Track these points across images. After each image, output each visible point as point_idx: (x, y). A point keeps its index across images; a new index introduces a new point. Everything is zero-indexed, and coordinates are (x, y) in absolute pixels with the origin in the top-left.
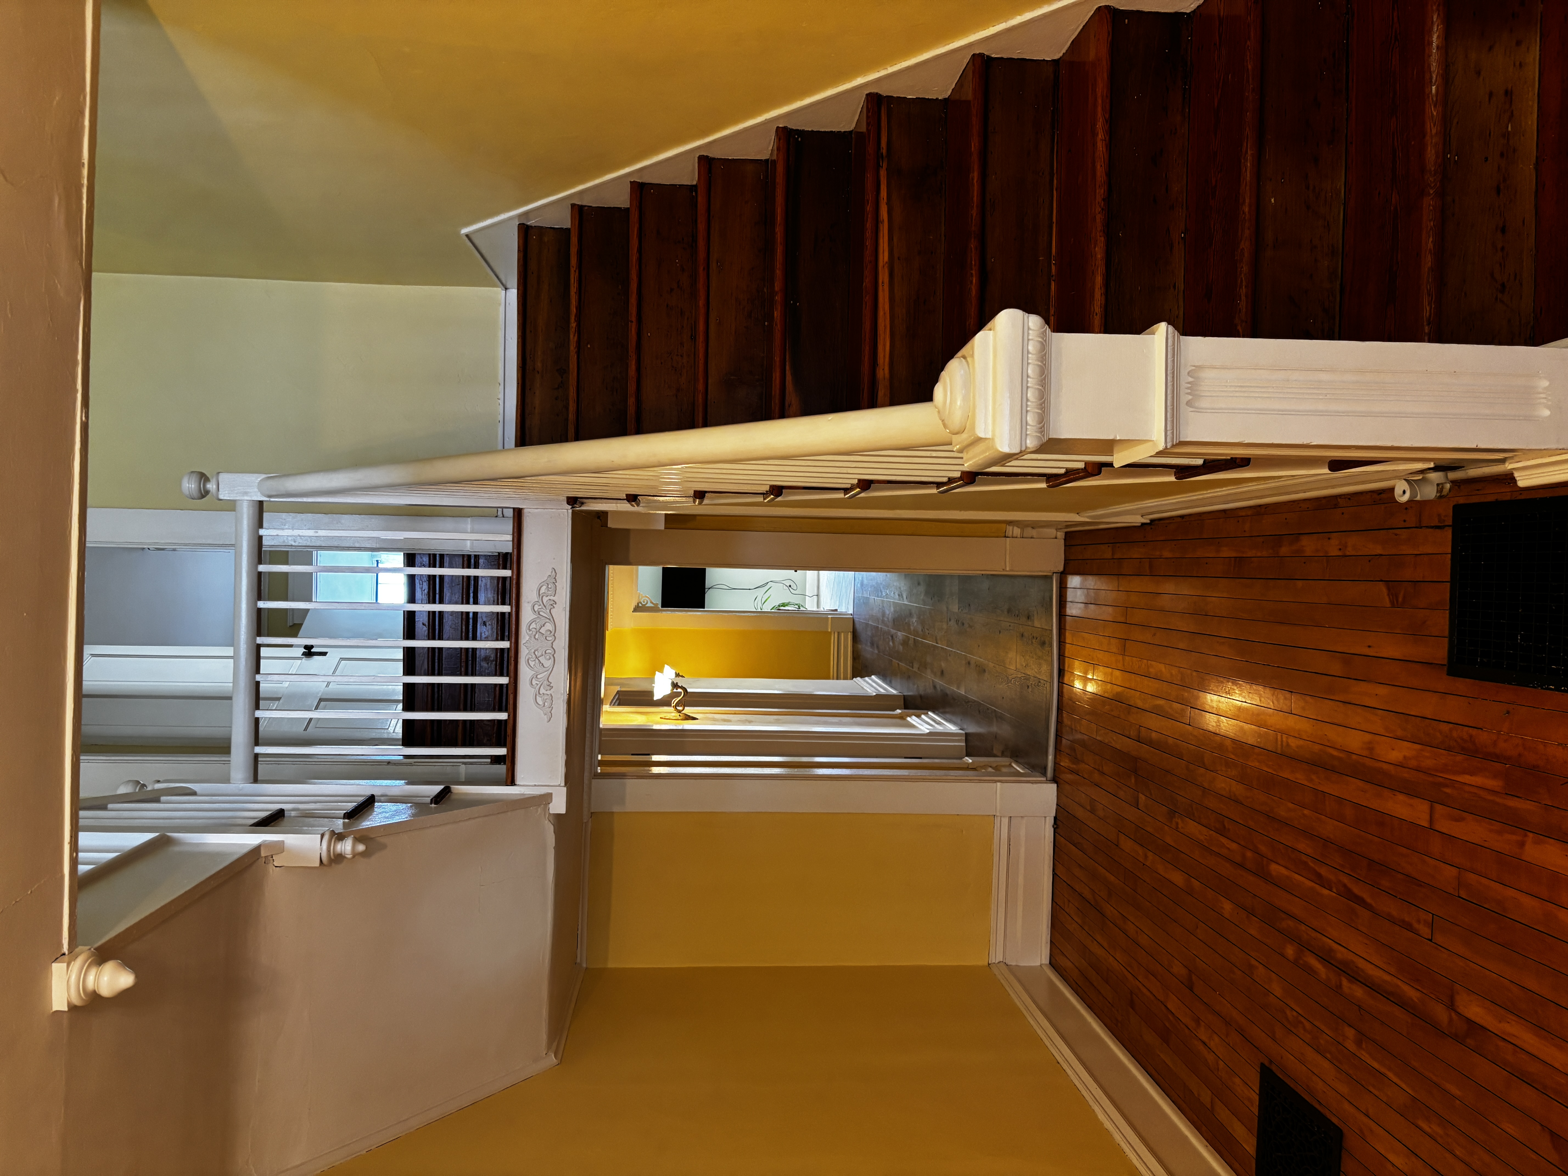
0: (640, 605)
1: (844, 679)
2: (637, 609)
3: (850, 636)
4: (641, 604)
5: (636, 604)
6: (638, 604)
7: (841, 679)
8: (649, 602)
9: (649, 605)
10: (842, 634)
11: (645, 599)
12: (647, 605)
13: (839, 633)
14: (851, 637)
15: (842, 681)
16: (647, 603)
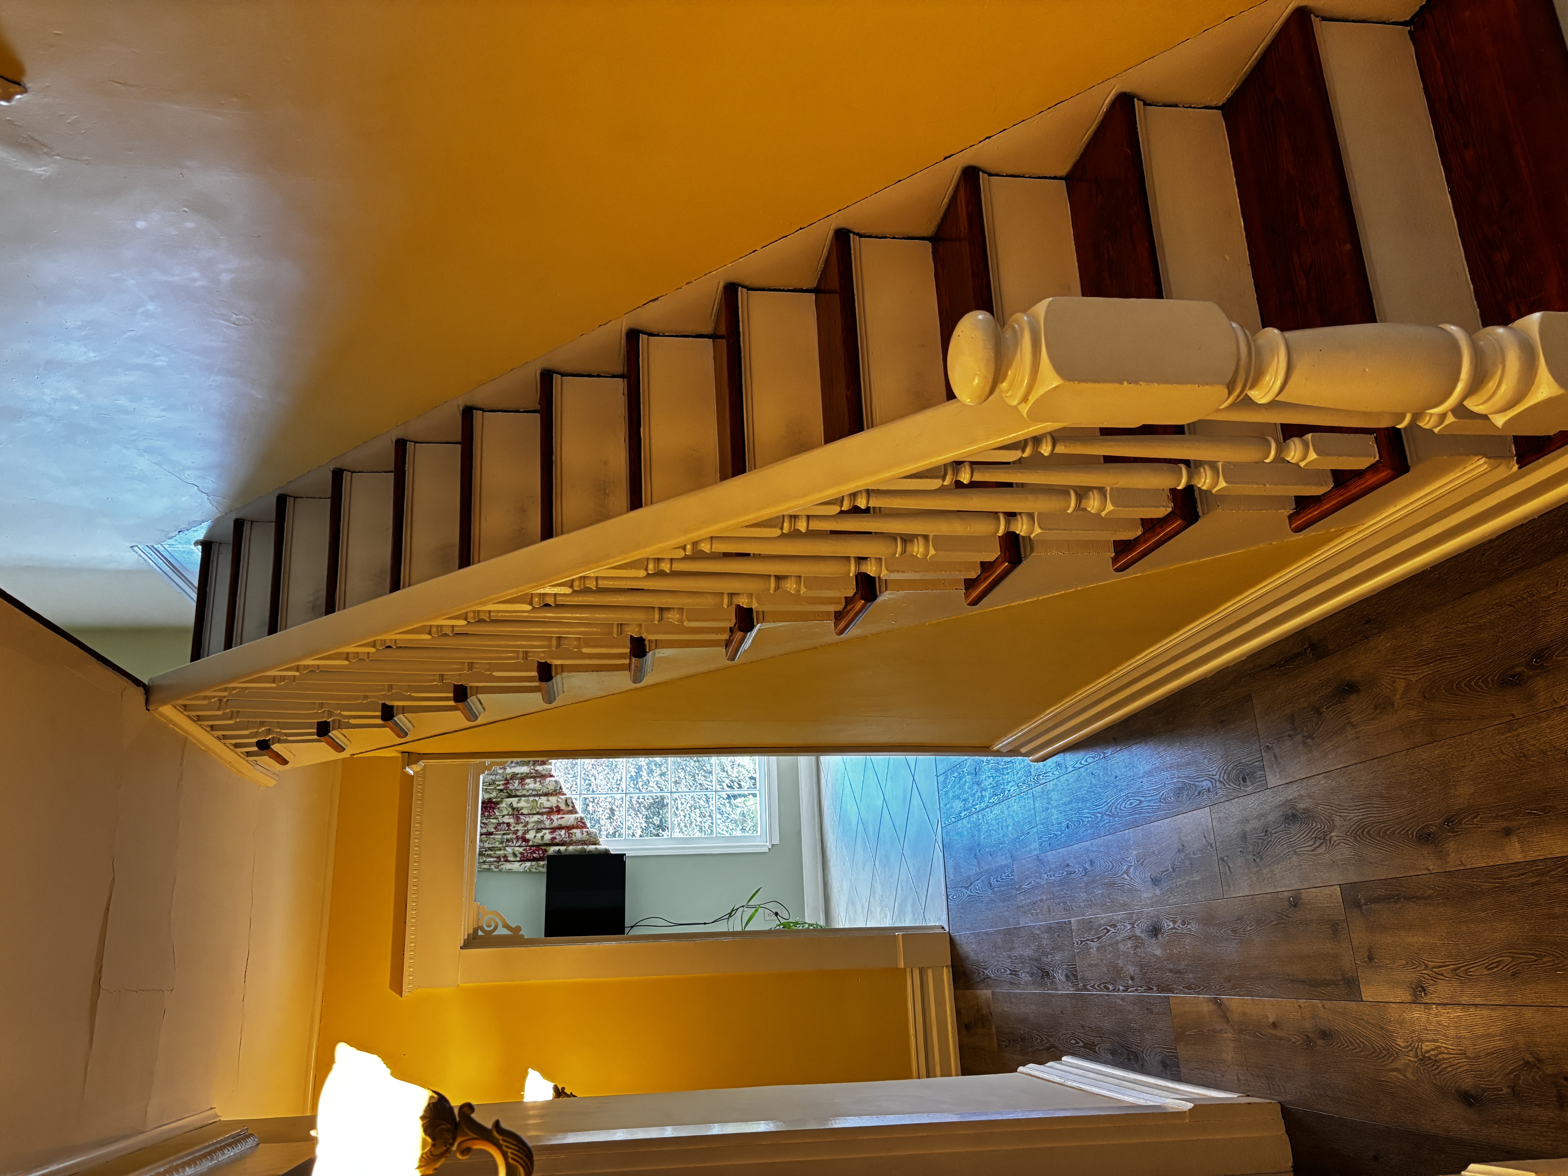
0: (480, 933)
1: (942, 1076)
2: (473, 941)
3: (946, 976)
4: (483, 930)
5: (471, 931)
6: (475, 931)
7: (935, 1076)
8: (500, 925)
9: (501, 931)
10: (930, 973)
11: (493, 919)
12: (495, 933)
13: (922, 971)
14: (948, 978)
15: (939, 1080)
16: (495, 928)
